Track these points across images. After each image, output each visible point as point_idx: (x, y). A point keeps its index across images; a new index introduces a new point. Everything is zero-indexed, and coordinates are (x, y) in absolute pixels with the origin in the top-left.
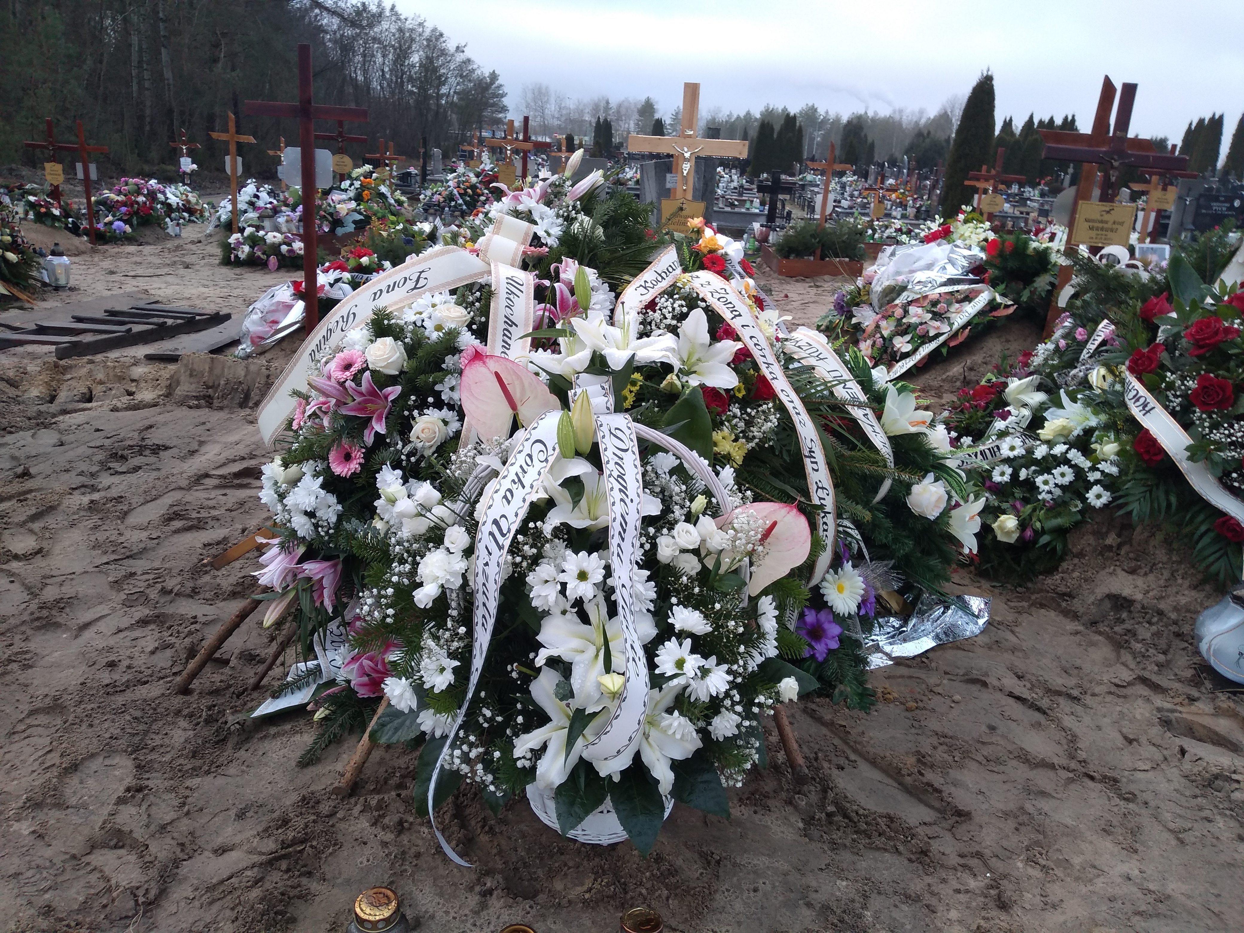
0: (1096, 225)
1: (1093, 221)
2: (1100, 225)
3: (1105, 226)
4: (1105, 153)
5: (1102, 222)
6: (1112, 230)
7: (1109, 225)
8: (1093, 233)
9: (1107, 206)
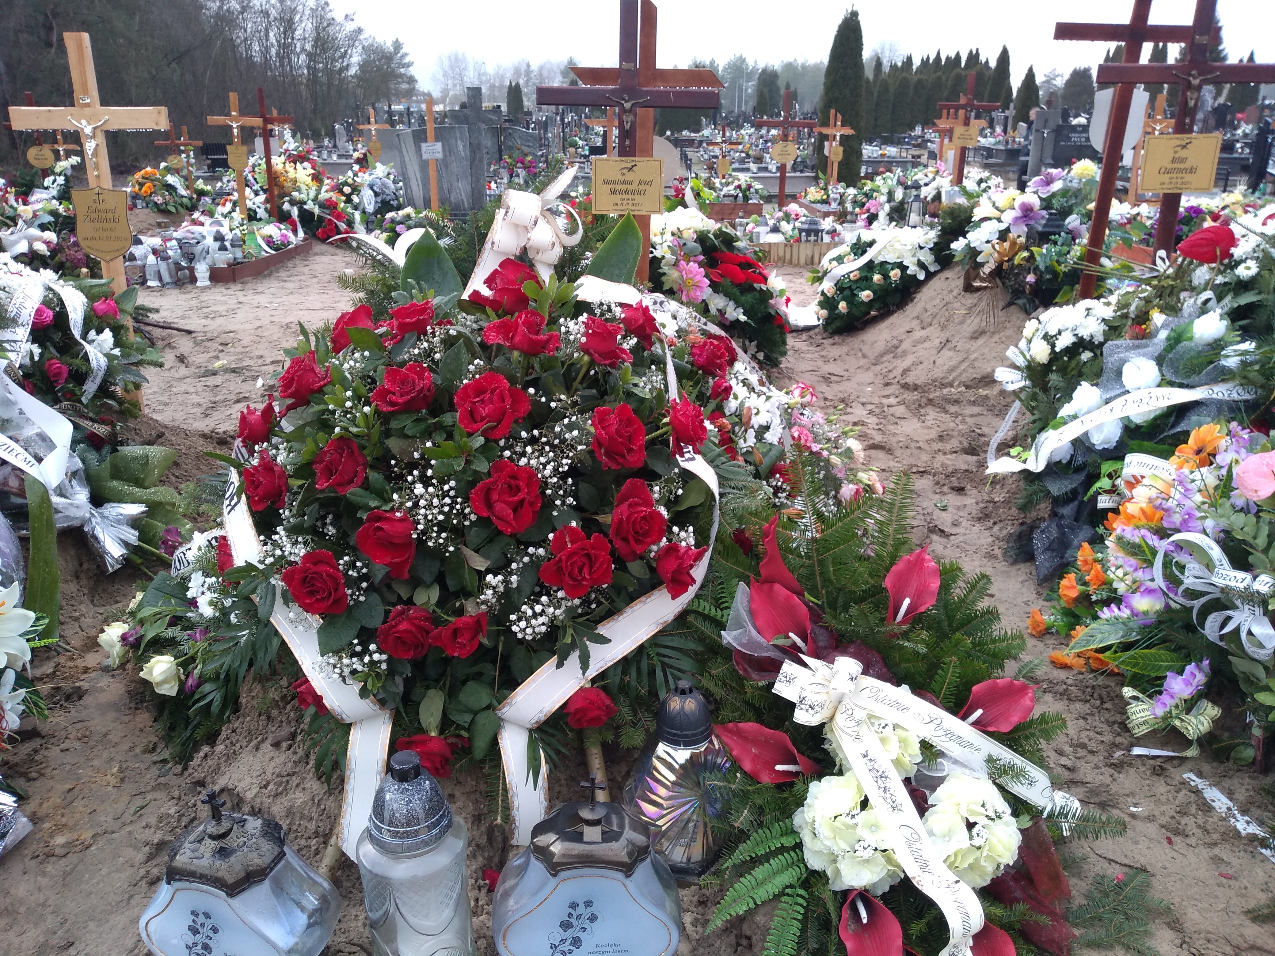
0: (619, 187)
1: (614, 182)
2: (624, 187)
3: (630, 187)
4: (612, 91)
5: (624, 182)
6: (639, 193)
7: (634, 187)
8: (617, 198)
9: (628, 161)
